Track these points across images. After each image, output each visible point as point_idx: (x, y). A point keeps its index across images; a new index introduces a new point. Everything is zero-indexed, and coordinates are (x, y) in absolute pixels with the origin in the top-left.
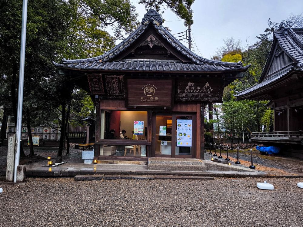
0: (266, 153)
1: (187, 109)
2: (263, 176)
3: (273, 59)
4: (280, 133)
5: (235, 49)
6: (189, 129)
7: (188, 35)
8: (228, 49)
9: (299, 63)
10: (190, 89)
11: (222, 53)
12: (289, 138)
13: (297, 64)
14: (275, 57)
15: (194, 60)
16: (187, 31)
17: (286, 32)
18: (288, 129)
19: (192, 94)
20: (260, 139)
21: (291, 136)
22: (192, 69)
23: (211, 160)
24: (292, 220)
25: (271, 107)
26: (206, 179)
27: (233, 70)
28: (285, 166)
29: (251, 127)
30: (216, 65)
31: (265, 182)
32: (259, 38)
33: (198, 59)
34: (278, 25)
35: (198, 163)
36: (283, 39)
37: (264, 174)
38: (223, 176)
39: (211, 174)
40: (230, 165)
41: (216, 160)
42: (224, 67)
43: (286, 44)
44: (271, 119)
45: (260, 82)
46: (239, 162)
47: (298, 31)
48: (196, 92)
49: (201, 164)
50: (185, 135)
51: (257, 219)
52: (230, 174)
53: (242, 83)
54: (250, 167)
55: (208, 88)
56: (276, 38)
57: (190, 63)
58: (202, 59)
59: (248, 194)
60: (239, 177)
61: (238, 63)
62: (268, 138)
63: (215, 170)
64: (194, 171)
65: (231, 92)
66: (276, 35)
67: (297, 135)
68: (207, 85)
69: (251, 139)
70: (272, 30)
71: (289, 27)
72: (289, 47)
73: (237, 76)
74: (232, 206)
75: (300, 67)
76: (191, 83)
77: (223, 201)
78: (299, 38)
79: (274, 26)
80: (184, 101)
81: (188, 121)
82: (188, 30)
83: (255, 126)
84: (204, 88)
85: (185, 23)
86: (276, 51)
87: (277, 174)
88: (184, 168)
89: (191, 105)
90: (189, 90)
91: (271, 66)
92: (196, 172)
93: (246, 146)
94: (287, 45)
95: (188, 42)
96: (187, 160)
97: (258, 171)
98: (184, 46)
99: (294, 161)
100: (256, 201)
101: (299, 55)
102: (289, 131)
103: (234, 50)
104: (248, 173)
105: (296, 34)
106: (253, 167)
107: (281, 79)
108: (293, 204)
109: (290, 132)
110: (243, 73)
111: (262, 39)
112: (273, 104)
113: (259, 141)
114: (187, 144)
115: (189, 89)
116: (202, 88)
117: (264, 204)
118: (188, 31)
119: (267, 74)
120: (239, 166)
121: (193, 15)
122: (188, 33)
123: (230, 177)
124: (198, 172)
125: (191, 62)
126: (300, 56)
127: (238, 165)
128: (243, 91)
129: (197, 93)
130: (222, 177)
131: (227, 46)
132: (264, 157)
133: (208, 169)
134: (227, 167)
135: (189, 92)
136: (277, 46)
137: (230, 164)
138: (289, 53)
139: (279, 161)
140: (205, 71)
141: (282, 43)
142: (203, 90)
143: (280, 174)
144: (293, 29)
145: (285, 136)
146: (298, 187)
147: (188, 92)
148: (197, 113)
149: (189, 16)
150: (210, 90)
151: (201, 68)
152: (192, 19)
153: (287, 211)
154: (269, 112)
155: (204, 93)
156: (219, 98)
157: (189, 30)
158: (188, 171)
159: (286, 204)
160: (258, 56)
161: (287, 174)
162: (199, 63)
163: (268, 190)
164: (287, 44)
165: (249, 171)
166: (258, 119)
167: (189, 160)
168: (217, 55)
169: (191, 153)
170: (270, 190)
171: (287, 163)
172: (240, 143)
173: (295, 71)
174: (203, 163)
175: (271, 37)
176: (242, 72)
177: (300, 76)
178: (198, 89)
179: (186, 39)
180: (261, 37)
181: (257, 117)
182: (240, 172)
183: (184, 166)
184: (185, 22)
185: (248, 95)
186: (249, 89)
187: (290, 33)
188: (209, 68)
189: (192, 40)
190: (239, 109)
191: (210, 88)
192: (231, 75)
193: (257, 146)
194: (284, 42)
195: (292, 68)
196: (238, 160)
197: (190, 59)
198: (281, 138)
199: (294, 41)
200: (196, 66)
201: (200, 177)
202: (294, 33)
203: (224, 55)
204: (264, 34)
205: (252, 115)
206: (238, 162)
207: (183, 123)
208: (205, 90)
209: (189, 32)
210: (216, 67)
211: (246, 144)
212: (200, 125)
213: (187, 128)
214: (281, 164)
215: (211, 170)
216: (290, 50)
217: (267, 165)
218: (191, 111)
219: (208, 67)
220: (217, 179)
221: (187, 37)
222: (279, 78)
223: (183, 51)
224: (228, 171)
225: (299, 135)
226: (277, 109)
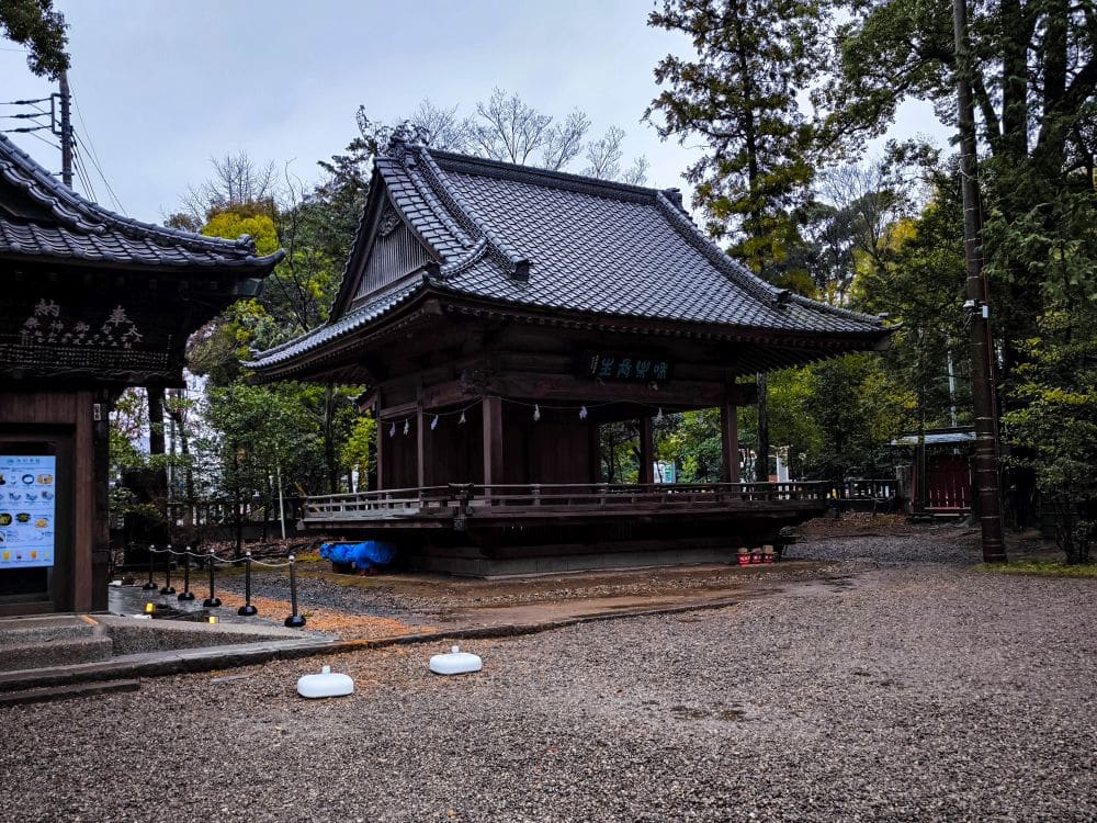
0: (353, 565)
1: (33, 414)
2: (326, 649)
3: (372, 247)
4: (394, 496)
5: (254, 198)
6: (44, 494)
7: (59, 117)
8: (228, 196)
9: (445, 263)
10: (45, 329)
11: (209, 207)
12: (421, 509)
13: (438, 266)
14: (378, 237)
15: (60, 211)
16: (52, 99)
17: (411, 160)
18: (421, 482)
19: (55, 352)
20: (332, 519)
21: (426, 503)
22: (49, 247)
23: (146, 613)
24: (390, 794)
25: (371, 408)
26: (105, 690)
27: (219, 265)
28: (405, 604)
29: (306, 478)
30: (153, 240)
31: (326, 669)
32: (330, 168)
33: (79, 211)
34: (390, 133)
35: (75, 630)
36: (401, 182)
37: (330, 641)
38: (180, 671)
39: (130, 670)
40: (213, 624)
41: (161, 612)
42: (186, 254)
43: (409, 197)
44: (372, 447)
45: (335, 318)
46: (253, 607)
47: (447, 163)
48: (70, 343)
49: (90, 632)
50: (23, 518)
51: (270, 816)
52: (205, 660)
53: (276, 321)
54: (289, 623)
55: (124, 327)
56: (380, 175)
57: (43, 225)
58: (96, 214)
59: (260, 727)
60: (241, 666)
61: (241, 241)
62: (357, 515)
63: (148, 649)
64: (57, 663)
65: (237, 352)
66: (378, 163)
67: (443, 498)
68: (118, 316)
69: (306, 520)
70: (373, 147)
71: (421, 144)
72: (418, 211)
73: (236, 291)
74: (184, 785)
75: (448, 277)
76: (48, 303)
77: (153, 768)
78: (447, 183)
79: (377, 133)
80: (18, 376)
81: (38, 461)
82: (56, 95)
83: (321, 474)
84: (106, 329)
85: (33, 60)
86: (382, 218)
87: (373, 637)
88: (9, 660)
89: (50, 396)
90: (38, 333)
91: (365, 269)
92: (66, 668)
93: (292, 547)
94: (414, 204)
95: (60, 145)
96: (27, 624)
97: (315, 631)
98: (18, 152)
99: (433, 586)
100: (284, 747)
101: (447, 238)
102: (421, 486)
103: (250, 200)
104: (273, 647)
105: (438, 170)
106: (297, 619)
107: (393, 315)
108: (403, 735)
109: (424, 491)
110: (258, 280)
111: (339, 174)
112: (376, 398)
113: (330, 527)
114: (34, 556)
115: (39, 329)
116: (95, 328)
117: (310, 751)
118: (58, 100)
119: (356, 294)
120: (252, 622)
121: (68, 33)
122: (58, 108)
123: (207, 670)
124: (75, 666)
125: (46, 219)
126: (449, 243)
127: (248, 618)
128: (277, 351)
129: (76, 346)
130: (175, 673)
131: (226, 184)
132: (344, 580)
133: (117, 650)
134: (198, 633)
135: (40, 340)
136: (382, 202)
137: (212, 619)
138: (419, 229)
139: (390, 590)
140: (105, 260)
141: (400, 194)
142: (104, 337)
143: (384, 637)
144: (430, 151)
145: (408, 505)
146: (433, 672)
147: (35, 342)
148: (80, 430)
149: (50, 35)
150: (131, 339)
151: (92, 247)
152: (64, 51)
153: (380, 763)
154: (366, 425)
155: (105, 347)
156: (168, 370)
157: (64, 96)
158: (28, 671)
159: (384, 737)
160: (326, 229)
161: (405, 633)
162: (83, 225)
163: (333, 697)
164: (413, 199)
165: (280, 638)
166: (330, 451)
167: (37, 623)
168: (187, 212)
169: (49, 593)
170: (339, 696)
171: (413, 594)
172: (270, 539)
173: (432, 287)
174: (99, 629)
175: (366, 170)
176: (257, 277)
177: (447, 306)
178: (81, 332)
179: (49, 131)
180: (336, 166)
181: (329, 443)
182: (247, 645)
183: (11, 648)
184: (34, 56)
185: (293, 364)
186: (298, 342)
187: (420, 164)
188: (125, 250)
189: (77, 141)
190: (266, 413)
191: (133, 331)
192: (214, 284)
193: (324, 546)
194: (405, 190)
195: (426, 279)
196: (248, 599)
197: (46, 209)
198: (396, 511)
199: (435, 192)
200: (72, 239)
201: (78, 689)
202: (434, 164)
203: (212, 215)
204: (347, 158)
205: (310, 436)
206: (249, 609)
207: (14, 470)
208: (110, 338)
209: (65, 105)
210: (154, 248)
211: (290, 541)
212: (89, 478)
213: (36, 490)
214: (392, 601)
215: (133, 650)
216: (421, 221)
217: (347, 610)
218: (51, 420)
219: (121, 246)
220: (151, 686)
221: (56, 124)
222: (388, 308)
223: (12, 170)
224: (204, 646)
225: (449, 498)
226: (385, 413)
